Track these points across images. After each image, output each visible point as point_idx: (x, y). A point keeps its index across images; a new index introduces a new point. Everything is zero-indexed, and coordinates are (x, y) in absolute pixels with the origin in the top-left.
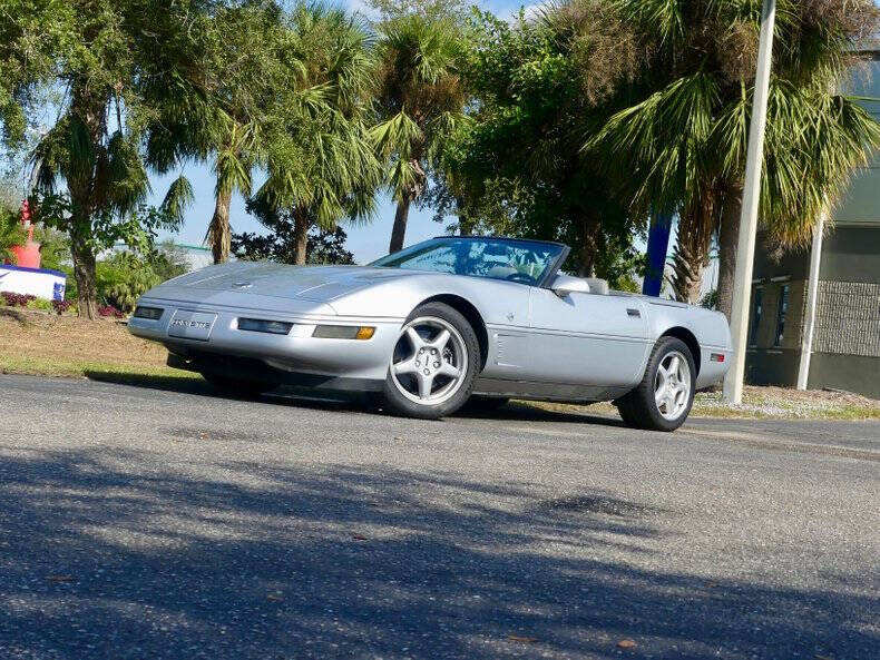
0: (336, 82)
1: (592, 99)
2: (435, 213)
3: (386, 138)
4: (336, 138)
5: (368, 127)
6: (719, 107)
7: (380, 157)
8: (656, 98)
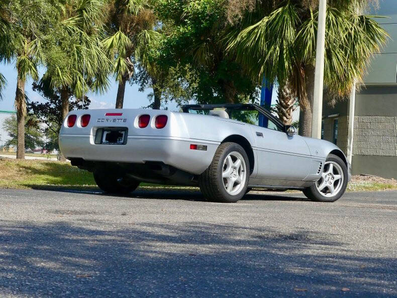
0: (82, 15)
1: (231, 21)
2: (140, 87)
3: (111, 46)
4: (84, 47)
5: (101, 40)
6: (300, 24)
7: (109, 56)
8: (266, 19)
